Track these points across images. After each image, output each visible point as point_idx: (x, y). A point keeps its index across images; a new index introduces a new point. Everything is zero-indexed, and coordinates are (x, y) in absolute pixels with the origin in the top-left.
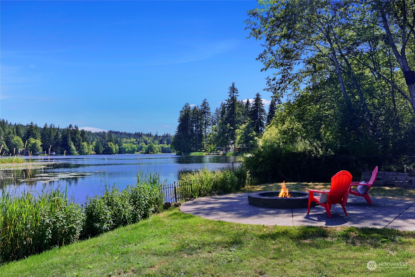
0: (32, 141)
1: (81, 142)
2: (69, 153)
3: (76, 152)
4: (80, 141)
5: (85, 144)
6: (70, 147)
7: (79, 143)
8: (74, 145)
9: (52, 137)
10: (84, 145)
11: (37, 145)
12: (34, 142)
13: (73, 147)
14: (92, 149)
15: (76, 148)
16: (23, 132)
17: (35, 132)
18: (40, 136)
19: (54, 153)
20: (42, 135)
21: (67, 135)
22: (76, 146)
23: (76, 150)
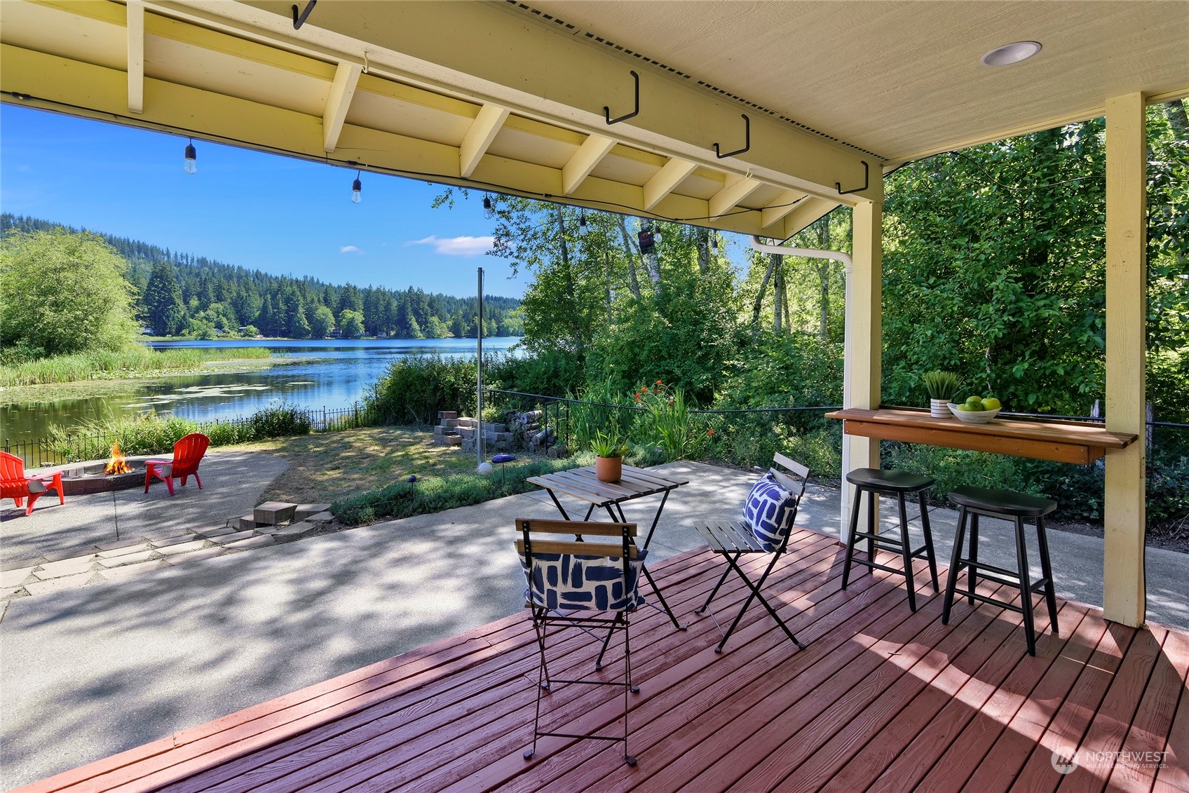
0: (349, 314)
1: (429, 317)
2: (409, 335)
3: (420, 334)
4: (427, 314)
5: (435, 319)
6: (411, 325)
7: (425, 318)
8: (417, 321)
9: (381, 308)
10: (434, 322)
11: (356, 321)
12: (351, 316)
13: (415, 326)
14: (448, 328)
15: (421, 327)
16: (335, 298)
17: (353, 299)
18: (362, 307)
19: (384, 335)
20: (365, 304)
21: (405, 303)
22: (420, 324)
23: (421, 330)
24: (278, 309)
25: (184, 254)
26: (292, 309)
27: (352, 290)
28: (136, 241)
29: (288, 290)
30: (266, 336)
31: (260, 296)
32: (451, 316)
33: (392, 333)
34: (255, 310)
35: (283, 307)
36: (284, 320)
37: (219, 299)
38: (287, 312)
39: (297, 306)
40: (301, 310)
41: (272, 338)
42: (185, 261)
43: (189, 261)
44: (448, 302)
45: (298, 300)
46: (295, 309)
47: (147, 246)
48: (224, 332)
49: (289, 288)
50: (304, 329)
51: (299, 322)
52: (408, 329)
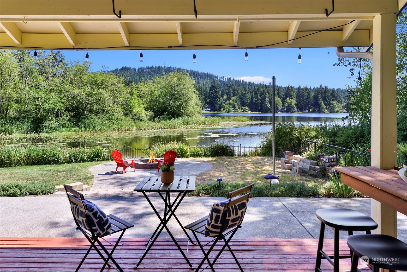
0: (289, 100)
1: (331, 101)
2: (320, 112)
3: (326, 111)
4: (330, 100)
5: (335, 102)
6: (321, 106)
7: (329, 102)
8: (324, 103)
9: (305, 97)
10: (334, 104)
11: (293, 104)
12: (290, 101)
13: (324, 106)
14: (343, 107)
15: (327, 106)
16: (282, 93)
17: (291, 93)
18: (295, 96)
19: (307, 111)
20: (297, 95)
21: (318, 94)
22: (326, 105)
23: (326, 108)
24: (257, 99)
25: (223, 77)
26: (263, 99)
27: (291, 89)
28: (207, 73)
29: (262, 90)
30: (252, 111)
31: (250, 93)
32: (345, 100)
33: (311, 110)
34: (248, 99)
35: (259, 98)
36: (260, 104)
37: (234, 95)
38: (261, 100)
39: (265, 97)
40: (267, 99)
41: (255, 112)
42: (223, 79)
43: (225, 80)
44: (343, 93)
45: (266, 95)
46: (264, 99)
47: (210, 75)
48: (236, 109)
49: (262, 89)
50: (268, 108)
51: (266, 105)
52: (319, 107)
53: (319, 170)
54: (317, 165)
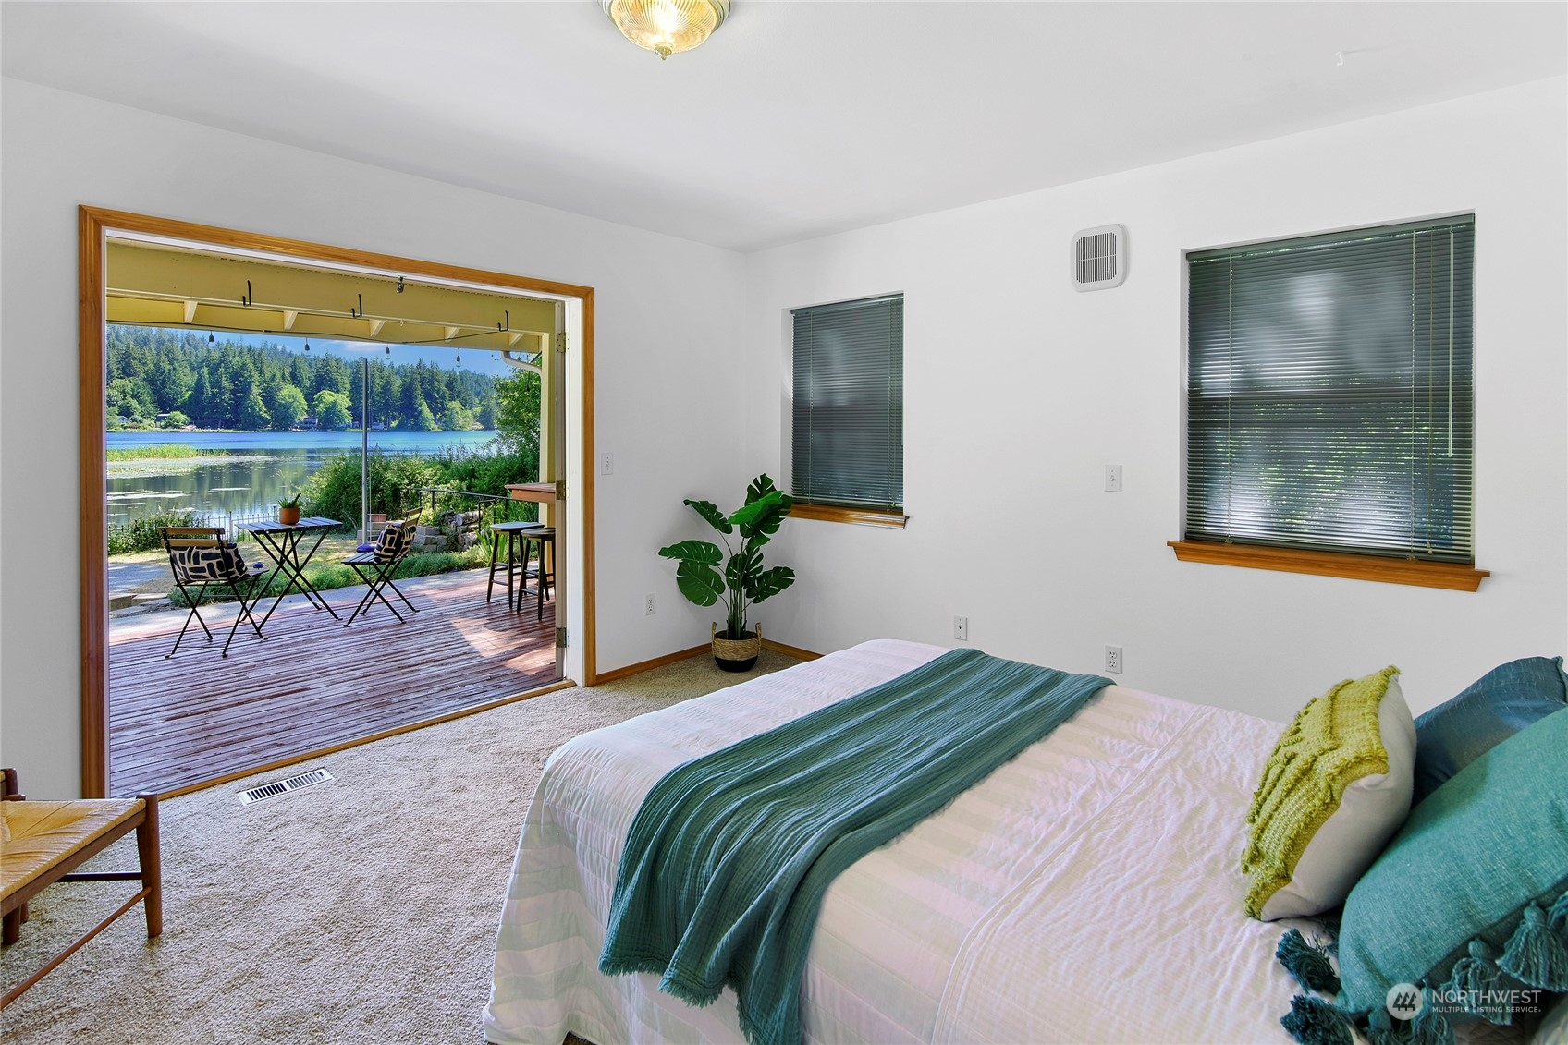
0: (328, 396)
1: (447, 402)
2: (418, 427)
3: (433, 425)
4: (444, 398)
5: (456, 405)
6: (420, 412)
7: (442, 404)
8: (430, 407)
10: (454, 408)
11: (339, 407)
12: (332, 399)
13: (427, 413)
14: (475, 416)
15: (435, 415)
16: (307, 374)
17: (335, 375)
18: (348, 387)
19: (382, 426)
20: (352, 383)
21: (412, 383)
22: (434, 411)
23: (435, 420)
24: (220, 388)
26: (241, 388)
27: (334, 363)
29: (236, 362)
30: (198, 427)
31: (192, 369)
32: (481, 401)
33: (394, 424)
34: (184, 389)
35: (227, 385)
36: (228, 404)
37: (127, 372)
38: (233, 392)
39: (250, 384)
40: (255, 390)
41: (210, 430)
44: (476, 382)
45: (251, 377)
46: (246, 388)
48: (134, 420)
49: (237, 359)
50: (260, 417)
51: (252, 407)
52: (416, 417)
53: (444, 543)
54: (441, 533)
